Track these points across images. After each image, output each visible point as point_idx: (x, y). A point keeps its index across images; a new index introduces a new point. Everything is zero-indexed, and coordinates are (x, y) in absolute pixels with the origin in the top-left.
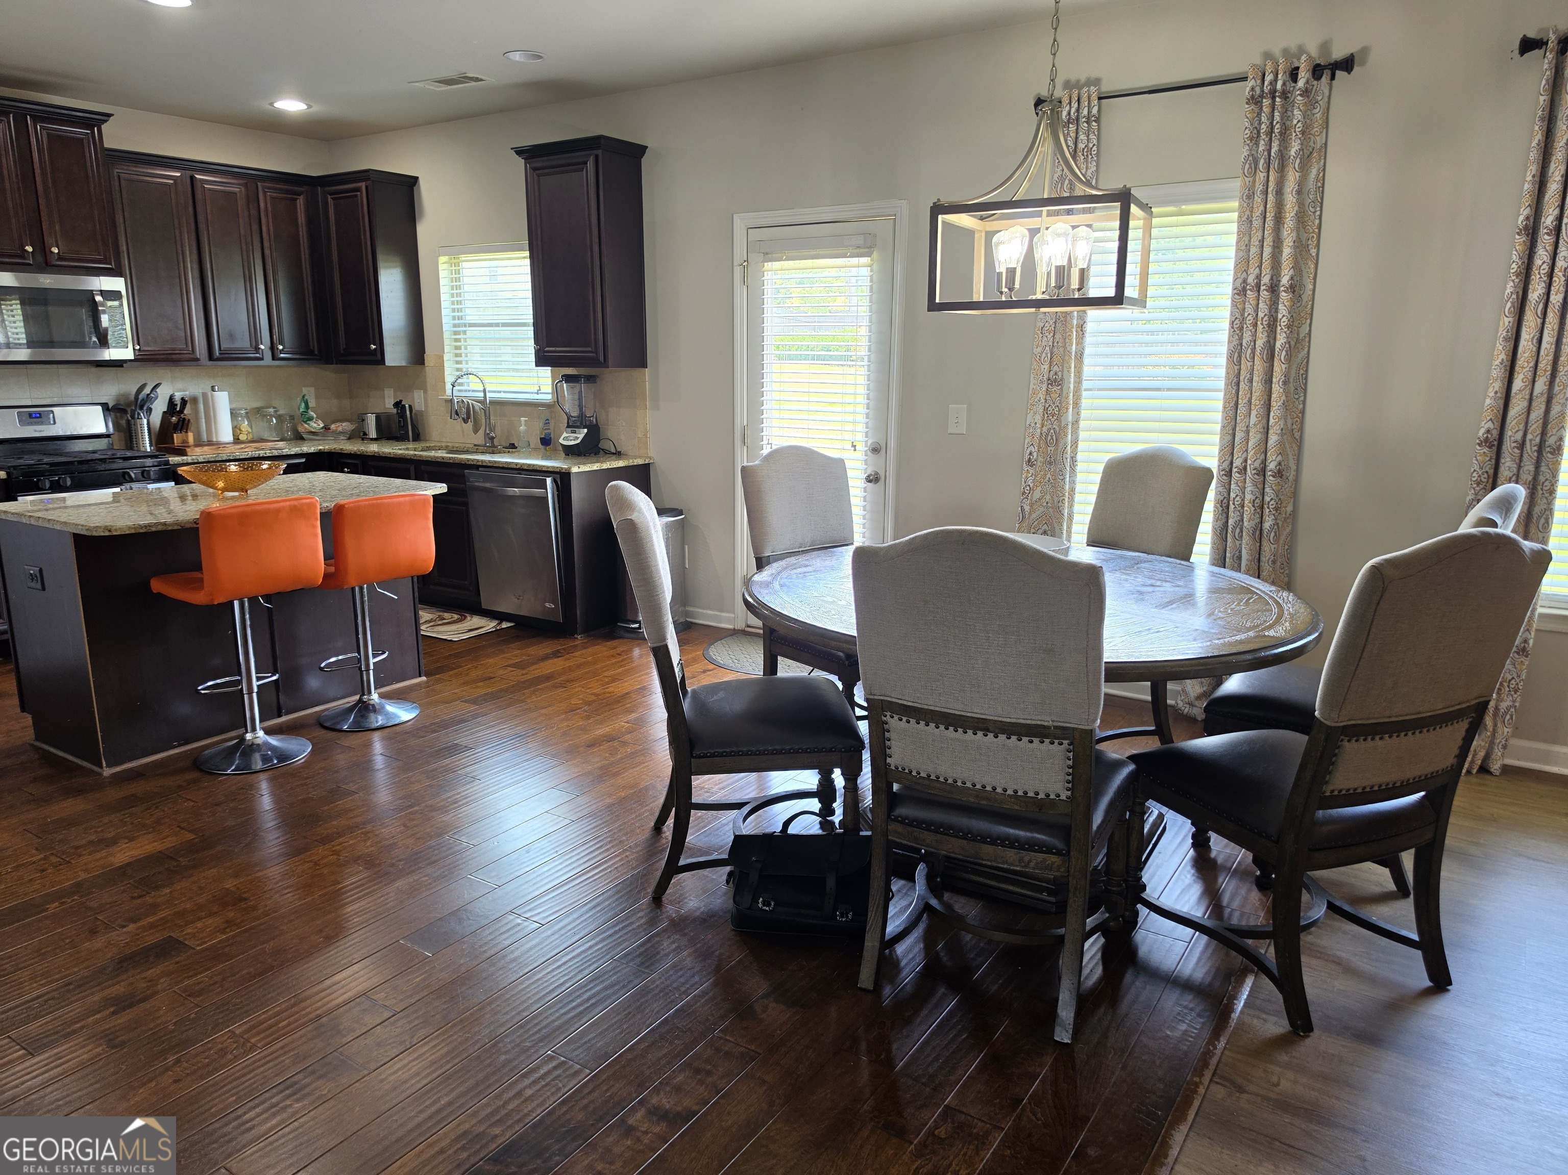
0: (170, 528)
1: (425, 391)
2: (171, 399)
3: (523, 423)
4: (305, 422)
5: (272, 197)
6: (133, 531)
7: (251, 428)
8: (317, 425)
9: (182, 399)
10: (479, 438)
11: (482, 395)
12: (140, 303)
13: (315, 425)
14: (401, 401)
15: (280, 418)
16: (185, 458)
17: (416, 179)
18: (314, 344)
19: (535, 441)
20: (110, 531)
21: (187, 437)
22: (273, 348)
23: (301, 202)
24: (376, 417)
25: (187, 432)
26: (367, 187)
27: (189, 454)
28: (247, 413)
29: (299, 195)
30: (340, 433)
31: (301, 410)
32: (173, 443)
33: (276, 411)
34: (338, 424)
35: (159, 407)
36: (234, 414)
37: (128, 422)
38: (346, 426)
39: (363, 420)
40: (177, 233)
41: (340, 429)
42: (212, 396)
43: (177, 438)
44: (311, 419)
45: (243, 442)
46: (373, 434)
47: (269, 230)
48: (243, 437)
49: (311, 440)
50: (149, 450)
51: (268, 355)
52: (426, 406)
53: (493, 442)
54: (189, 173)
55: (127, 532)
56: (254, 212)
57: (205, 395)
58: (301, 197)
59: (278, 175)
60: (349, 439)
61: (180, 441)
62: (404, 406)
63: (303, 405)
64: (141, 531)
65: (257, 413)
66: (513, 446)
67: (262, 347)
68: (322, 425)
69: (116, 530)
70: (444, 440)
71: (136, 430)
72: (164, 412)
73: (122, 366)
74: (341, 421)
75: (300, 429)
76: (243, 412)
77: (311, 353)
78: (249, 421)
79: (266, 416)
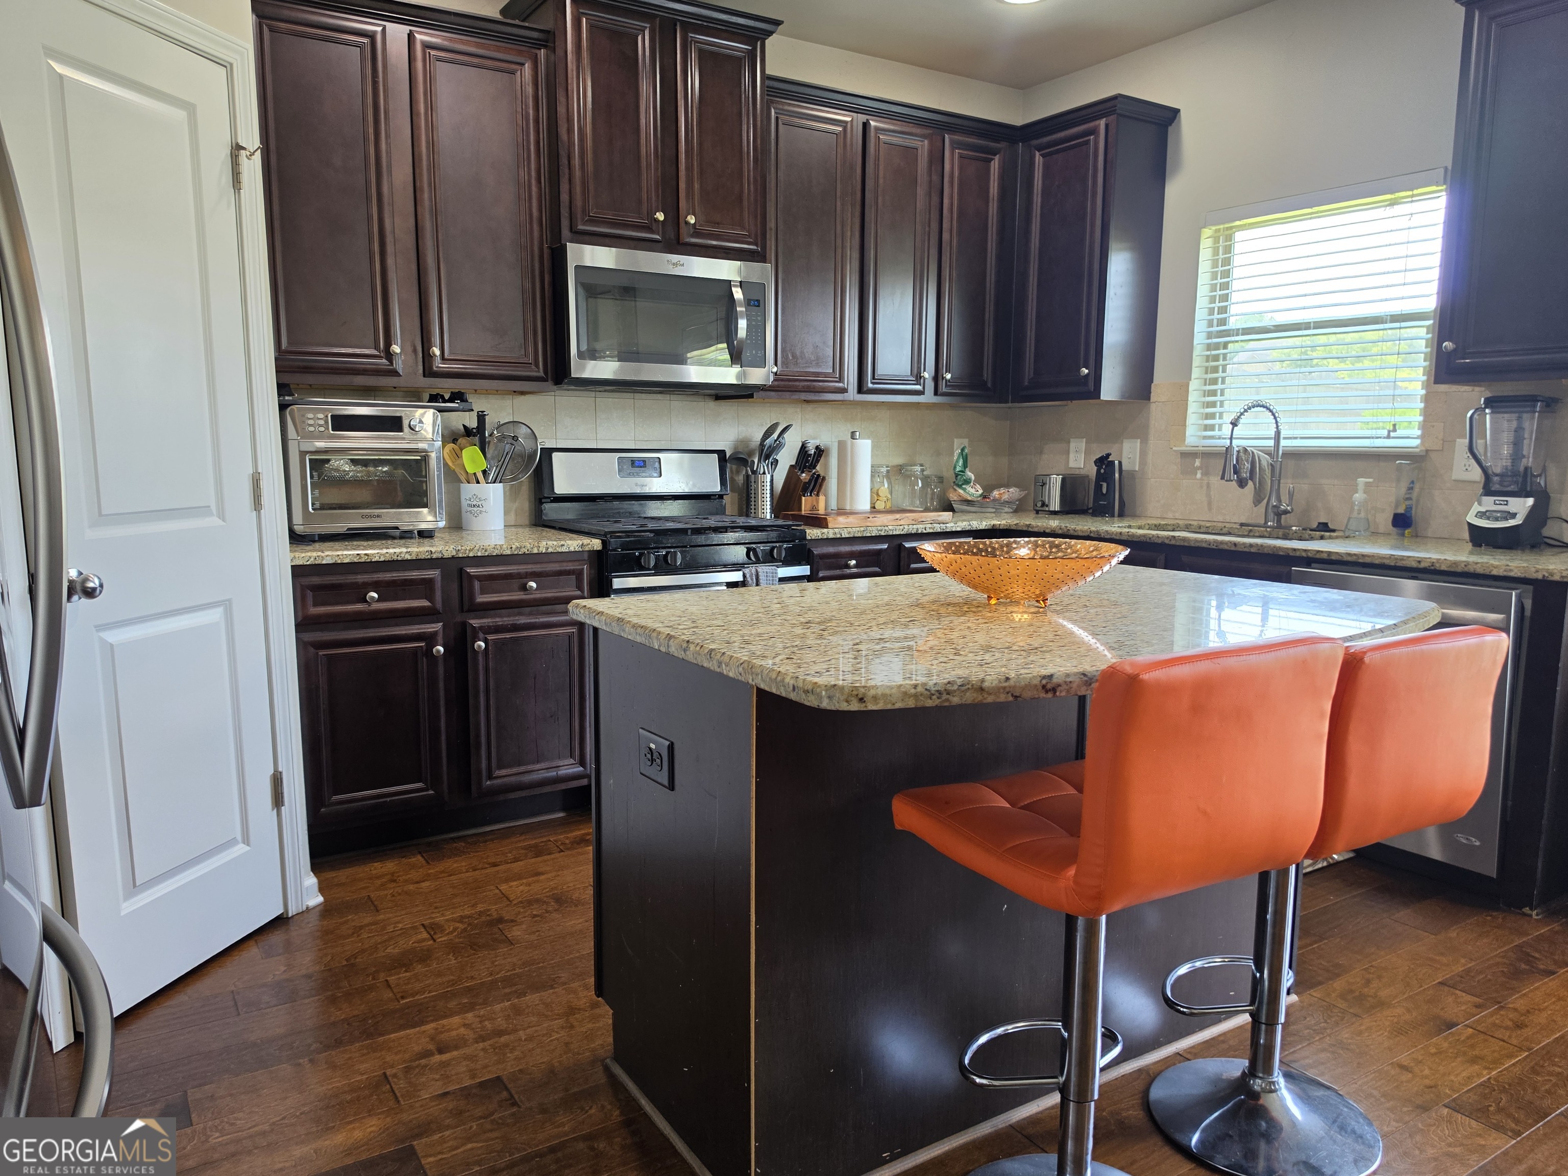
0: (990, 699)
1: (1145, 441)
2: (803, 447)
3: (1361, 487)
4: (960, 486)
5: (961, 156)
6: (911, 704)
7: (891, 493)
8: (974, 491)
9: (817, 448)
10: (1257, 515)
11: (1271, 443)
12: (783, 305)
13: (972, 491)
14: (1108, 455)
15: (925, 479)
16: (825, 530)
17: (1174, 113)
18: (987, 375)
19: (1384, 520)
20: (861, 700)
21: (818, 502)
22: (936, 378)
23: (995, 165)
24: (1063, 480)
25: (818, 495)
26: (1107, 126)
27: (830, 525)
28: (888, 471)
29: (995, 155)
30: (1007, 502)
31: (958, 469)
32: (800, 510)
33: (923, 471)
34: (1002, 490)
35: (786, 458)
36: (874, 473)
37: (747, 477)
38: (1012, 493)
39: (1044, 484)
40: (839, 204)
41: (1006, 497)
42: (852, 445)
43: (806, 503)
44: (967, 482)
45: (880, 512)
46: (1055, 505)
47: (952, 205)
48: (880, 505)
49: (963, 511)
50: (768, 517)
51: (930, 385)
52: (1143, 462)
53: (1279, 521)
54: (862, 118)
55: (899, 705)
56: (935, 178)
57: (842, 445)
58: (997, 158)
59: (971, 124)
60: (1015, 511)
61: (809, 507)
62: (1113, 463)
63: (961, 462)
64: (929, 703)
65: (900, 472)
66: (1324, 527)
67: (926, 375)
68: (981, 491)
69: (875, 698)
70: (1170, 515)
71: (756, 489)
72: (791, 466)
73: (751, 396)
74: (1007, 486)
75: (953, 496)
76: (884, 470)
77: (983, 385)
78: (890, 483)
79: (909, 477)
